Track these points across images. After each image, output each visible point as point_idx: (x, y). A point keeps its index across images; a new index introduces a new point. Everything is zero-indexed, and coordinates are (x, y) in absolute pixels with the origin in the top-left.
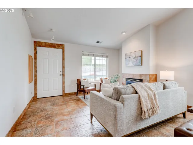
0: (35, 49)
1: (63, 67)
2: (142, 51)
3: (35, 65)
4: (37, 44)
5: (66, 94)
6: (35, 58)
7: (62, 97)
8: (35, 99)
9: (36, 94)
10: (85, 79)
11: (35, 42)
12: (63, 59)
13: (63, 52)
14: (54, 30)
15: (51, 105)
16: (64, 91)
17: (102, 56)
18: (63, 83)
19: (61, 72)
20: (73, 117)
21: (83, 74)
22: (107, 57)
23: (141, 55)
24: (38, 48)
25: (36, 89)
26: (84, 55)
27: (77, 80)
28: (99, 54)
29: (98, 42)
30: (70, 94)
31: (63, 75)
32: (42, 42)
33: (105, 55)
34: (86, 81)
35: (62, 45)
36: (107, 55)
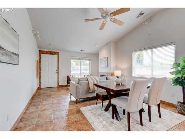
0: (40, 56)
1: (58, 67)
2: (108, 58)
3: (39, 66)
4: (41, 52)
5: (60, 86)
6: (40, 62)
7: (57, 88)
8: (39, 88)
9: (40, 85)
10: (73, 76)
11: (40, 51)
12: (58, 62)
13: (58, 57)
14: (52, 45)
15: (50, 91)
16: (58, 84)
17: (86, 60)
18: (58, 78)
19: (56, 71)
20: (61, 96)
21: (72, 73)
22: (89, 60)
23: (107, 60)
24: (42, 55)
25: (40, 82)
26: (73, 59)
27: (67, 76)
28: (83, 58)
29: (82, 50)
30: (62, 86)
31: (58, 73)
32: (45, 51)
33: (88, 59)
34: (73, 77)
35: (57, 52)
36: (90, 58)
